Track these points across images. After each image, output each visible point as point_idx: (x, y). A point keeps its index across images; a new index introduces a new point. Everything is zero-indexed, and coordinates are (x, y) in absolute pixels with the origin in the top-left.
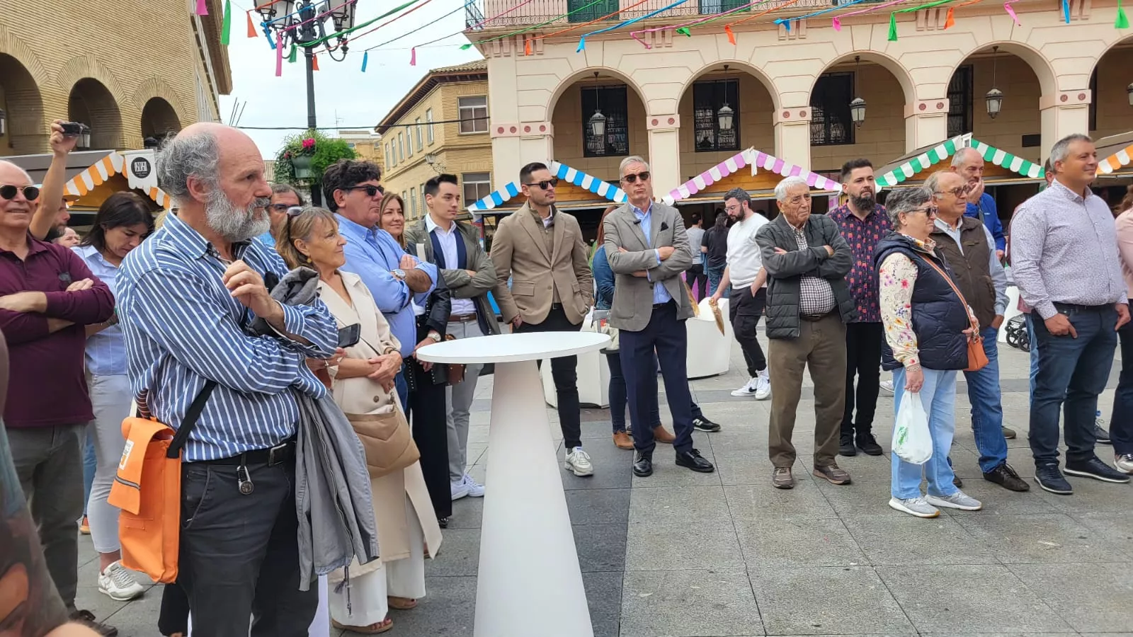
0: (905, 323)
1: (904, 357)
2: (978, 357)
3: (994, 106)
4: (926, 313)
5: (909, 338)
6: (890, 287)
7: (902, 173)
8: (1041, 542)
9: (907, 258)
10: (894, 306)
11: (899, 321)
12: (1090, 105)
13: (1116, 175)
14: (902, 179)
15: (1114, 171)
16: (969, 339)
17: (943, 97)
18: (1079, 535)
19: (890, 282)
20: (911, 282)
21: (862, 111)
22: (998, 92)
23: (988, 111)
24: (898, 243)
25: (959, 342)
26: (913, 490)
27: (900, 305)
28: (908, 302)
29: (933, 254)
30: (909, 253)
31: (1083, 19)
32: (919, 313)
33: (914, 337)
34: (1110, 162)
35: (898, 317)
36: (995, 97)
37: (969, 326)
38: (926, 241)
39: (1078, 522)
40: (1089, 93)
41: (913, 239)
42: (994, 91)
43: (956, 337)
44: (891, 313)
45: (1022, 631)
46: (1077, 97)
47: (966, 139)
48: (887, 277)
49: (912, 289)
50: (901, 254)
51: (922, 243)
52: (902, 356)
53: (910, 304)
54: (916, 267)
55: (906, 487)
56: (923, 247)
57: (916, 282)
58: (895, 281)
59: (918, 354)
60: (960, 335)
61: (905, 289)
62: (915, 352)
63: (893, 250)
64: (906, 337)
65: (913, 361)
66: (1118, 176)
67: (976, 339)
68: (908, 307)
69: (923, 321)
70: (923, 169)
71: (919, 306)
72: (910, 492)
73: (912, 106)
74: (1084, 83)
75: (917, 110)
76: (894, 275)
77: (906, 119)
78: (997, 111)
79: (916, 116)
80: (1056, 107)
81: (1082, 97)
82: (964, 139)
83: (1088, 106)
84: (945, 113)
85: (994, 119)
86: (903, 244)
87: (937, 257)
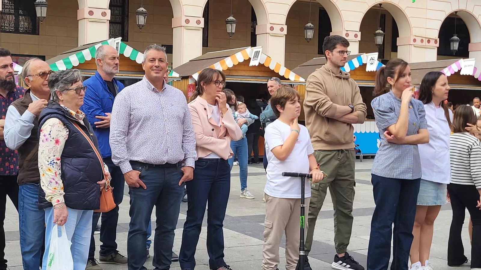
0: (54, 172)
1: (52, 198)
2: (108, 202)
3: (142, 20)
4: (72, 165)
5: (57, 183)
6: (46, 143)
7: (70, 63)
9: (61, 123)
10: (48, 158)
11: (50, 170)
12: (203, 28)
16: (101, 188)
17: (106, 8)
19: (47, 140)
20: (62, 142)
21: (44, 9)
22: (144, 10)
23: (138, 24)
24: (56, 111)
25: (94, 190)
27: (52, 158)
28: (59, 156)
29: (82, 122)
30: (63, 119)
32: (67, 165)
33: (60, 182)
35: (49, 166)
36: (142, 13)
37: (103, 178)
38: (77, 112)
40: (202, 20)
41: (68, 109)
42: (142, 9)
43: (93, 185)
44: (44, 163)
46: (195, 22)
48: (45, 136)
49: (63, 147)
50: (58, 119)
51: (74, 113)
52: (50, 197)
53: (60, 158)
54: (68, 130)
56: (75, 117)
57: (67, 141)
58: (50, 139)
59: (64, 196)
60: (95, 184)
61: (57, 145)
62: (61, 194)
63: (52, 116)
64: (54, 182)
65: (59, 201)
67: (107, 188)
68: (58, 160)
69: (69, 172)
70: (86, 61)
71: (67, 160)
73: (83, 12)
74: (199, 12)
75: (87, 15)
76: (50, 134)
77: (78, 20)
78: (143, 24)
79: (86, 19)
80: (182, 27)
81: (198, 22)
82: (116, 41)
83: (202, 30)
84: (107, 20)
85: (141, 30)
86: (60, 112)
87: (84, 125)
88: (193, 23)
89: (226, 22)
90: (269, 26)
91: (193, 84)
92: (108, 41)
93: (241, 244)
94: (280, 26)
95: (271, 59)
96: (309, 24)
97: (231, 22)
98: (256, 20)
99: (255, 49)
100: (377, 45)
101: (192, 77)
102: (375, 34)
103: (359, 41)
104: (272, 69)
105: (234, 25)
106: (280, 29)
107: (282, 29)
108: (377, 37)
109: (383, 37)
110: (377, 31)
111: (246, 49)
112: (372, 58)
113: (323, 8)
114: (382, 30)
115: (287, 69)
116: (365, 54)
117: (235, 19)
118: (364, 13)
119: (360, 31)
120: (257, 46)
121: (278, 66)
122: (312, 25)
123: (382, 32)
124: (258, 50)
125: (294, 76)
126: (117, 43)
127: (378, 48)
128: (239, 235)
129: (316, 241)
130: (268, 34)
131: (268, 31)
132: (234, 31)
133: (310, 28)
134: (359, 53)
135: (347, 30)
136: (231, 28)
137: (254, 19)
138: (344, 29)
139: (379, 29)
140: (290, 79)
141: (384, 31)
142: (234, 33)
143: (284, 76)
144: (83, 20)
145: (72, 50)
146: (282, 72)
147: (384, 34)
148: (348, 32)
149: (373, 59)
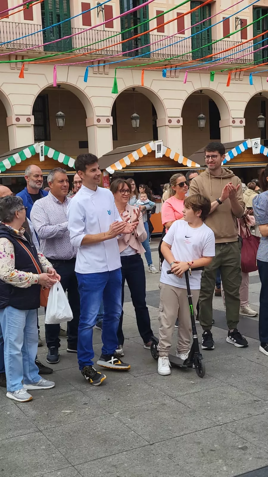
3: (61, 122)
7: (4, 166)
8: (63, 411)
12: (112, 126)
13: (124, 171)
14: (4, 170)
15: (123, 168)
17: (30, 114)
18: (84, 403)
22: (62, 114)
23: (58, 125)
26: (18, 385)
29: (24, 238)
30: (10, 238)
31: (105, 74)
34: (121, 163)
36: (61, 117)
38: (20, 230)
39: (84, 394)
40: (111, 119)
41: (12, 228)
42: (60, 113)
45: (43, 473)
46: (106, 120)
47: (41, 145)
51: (17, 231)
55: (13, 384)
58: (6, 255)
66: (125, 172)
70: (17, 163)
72: (16, 387)
73: (12, 119)
74: (108, 112)
75: (14, 122)
76: (5, 251)
77: (8, 126)
78: (63, 125)
79: (14, 125)
80: (95, 126)
81: (108, 121)
82: (40, 145)
83: (111, 126)
84: (32, 125)
85: (61, 131)
86: (6, 232)
87: (26, 240)
88: (103, 122)
89: (131, 118)
90: (167, 119)
91: (107, 176)
92: (33, 145)
93: (155, 317)
94: (177, 119)
95: (171, 150)
96: (201, 115)
97: (135, 118)
98: (156, 115)
99: (157, 143)
100: (259, 128)
101: (106, 170)
102: (257, 119)
103: (244, 126)
104: (172, 159)
105: (138, 121)
106: (177, 121)
107: (178, 121)
108: (259, 121)
109: (264, 121)
110: (259, 116)
111: (149, 143)
112: (255, 143)
113: (212, 100)
114: (263, 115)
115: (185, 158)
116: (249, 140)
117: (138, 116)
118: (247, 102)
119: (244, 118)
120: (158, 139)
121: (177, 155)
122: (204, 116)
123: (262, 117)
124: (159, 143)
125: (191, 163)
126: (42, 147)
127: (261, 131)
128: (153, 308)
129: (216, 310)
130: (167, 126)
131: (167, 123)
132: (138, 126)
133: (202, 118)
134: (245, 139)
135: (233, 117)
136: (136, 123)
137: (154, 113)
138: (231, 117)
139: (261, 115)
140: (188, 165)
141: (265, 116)
142: (138, 127)
143: (183, 163)
144: (11, 126)
145: (5, 154)
146: (181, 160)
147: (265, 118)
148: (234, 119)
149: (257, 144)
